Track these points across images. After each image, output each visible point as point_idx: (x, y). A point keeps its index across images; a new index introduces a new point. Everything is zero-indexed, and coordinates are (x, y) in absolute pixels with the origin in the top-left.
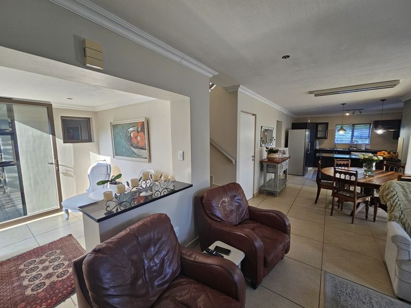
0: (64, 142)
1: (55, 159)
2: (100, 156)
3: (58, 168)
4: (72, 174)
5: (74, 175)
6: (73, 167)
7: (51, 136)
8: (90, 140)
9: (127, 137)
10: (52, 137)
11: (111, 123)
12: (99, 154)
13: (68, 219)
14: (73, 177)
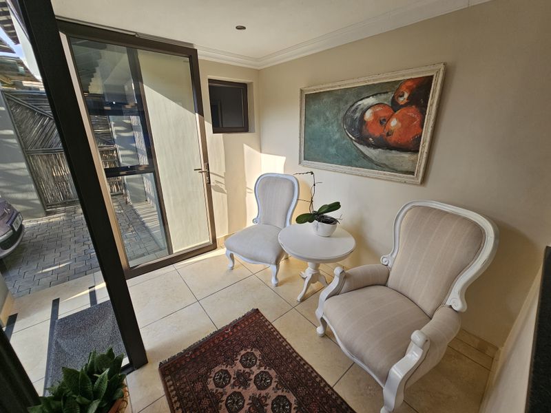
0: (214, 132)
1: (204, 162)
2: (262, 154)
3: (209, 178)
4: (223, 187)
5: (226, 189)
6: (223, 176)
7: (197, 115)
8: (245, 128)
9: (349, 121)
10: (199, 117)
11: (301, 91)
12: (261, 152)
13: (232, 268)
14: (224, 192)
